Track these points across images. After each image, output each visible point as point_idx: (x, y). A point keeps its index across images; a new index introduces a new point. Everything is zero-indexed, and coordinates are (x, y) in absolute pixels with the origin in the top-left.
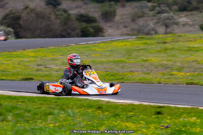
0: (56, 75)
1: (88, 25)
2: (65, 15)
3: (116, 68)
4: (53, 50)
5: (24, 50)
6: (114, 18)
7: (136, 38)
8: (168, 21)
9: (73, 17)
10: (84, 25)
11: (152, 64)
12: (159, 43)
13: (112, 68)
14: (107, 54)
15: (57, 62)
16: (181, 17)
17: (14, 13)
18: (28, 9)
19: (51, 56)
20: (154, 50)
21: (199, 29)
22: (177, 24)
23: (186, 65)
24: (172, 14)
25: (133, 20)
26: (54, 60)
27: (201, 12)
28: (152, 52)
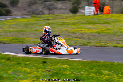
1: (2, 9)
3: (19, 35)
6: (18, 4)
7: (31, 17)
8: (50, 6)
11: (40, 33)
12: (44, 20)
13: (16, 35)
14: (13, 26)
16: (58, 4)
20: (42, 24)
21: (69, 11)
22: (56, 8)
23: (61, 33)
24: (53, 2)
25: (29, 6)
27: (70, 1)
28: (41, 26)
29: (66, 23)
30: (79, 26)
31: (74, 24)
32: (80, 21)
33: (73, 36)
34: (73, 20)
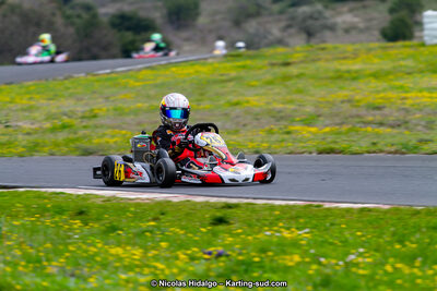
0: (24, 143)
2: (85, 16)
6: (195, 20)
9: (105, 20)
10: (129, 36)
11: (248, 112)
14: (152, 93)
15: (36, 114)
16: (340, 13)
19: (24, 102)
21: (380, 37)
22: (332, 28)
23: (326, 110)
24: (319, 7)
25: (237, 23)
26: (30, 109)
28: (253, 86)
29: (349, 72)
30: (397, 83)
31: (376, 75)
32: (402, 63)
33: (371, 118)
34: (376, 61)
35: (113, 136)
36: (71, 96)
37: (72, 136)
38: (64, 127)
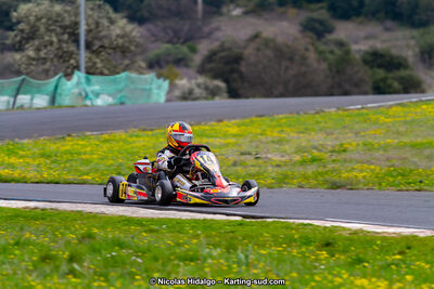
0: (273, 175)
2: (338, 52)
4: (284, 121)
5: (221, 121)
9: (358, 56)
10: (381, 73)
13: (405, 159)
15: (287, 147)
17: (230, 49)
18: (258, 40)
19: (275, 134)
26: (280, 142)
35: (362, 171)
36: (321, 130)
37: (321, 170)
38: (314, 160)
